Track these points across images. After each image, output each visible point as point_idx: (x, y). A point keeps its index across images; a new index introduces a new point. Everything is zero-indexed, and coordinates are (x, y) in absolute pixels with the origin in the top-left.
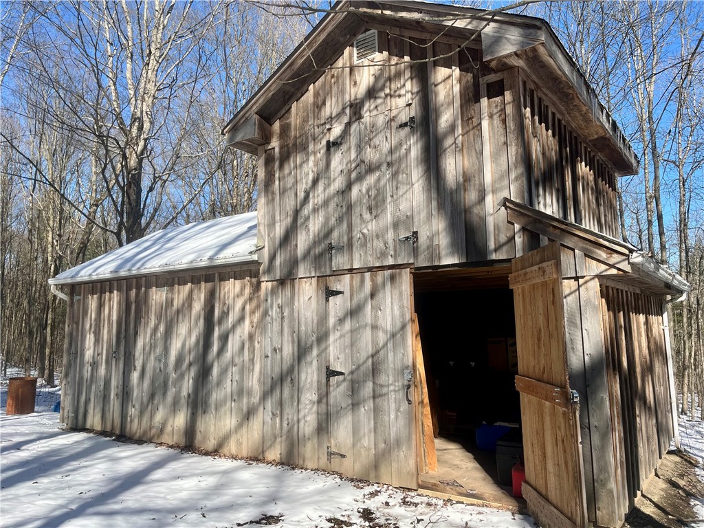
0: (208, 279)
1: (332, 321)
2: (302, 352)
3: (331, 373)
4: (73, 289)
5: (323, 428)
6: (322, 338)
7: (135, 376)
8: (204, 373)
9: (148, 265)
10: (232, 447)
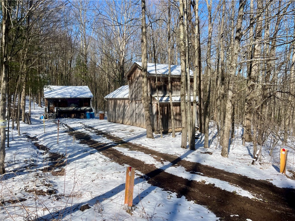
0: (124, 100)
1: (136, 107)
2: (133, 112)
3: (136, 114)
4: (107, 99)
5: (136, 121)
6: (135, 110)
7: (116, 114)
8: (124, 114)
9: (116, 97)
10: (127, 124)
